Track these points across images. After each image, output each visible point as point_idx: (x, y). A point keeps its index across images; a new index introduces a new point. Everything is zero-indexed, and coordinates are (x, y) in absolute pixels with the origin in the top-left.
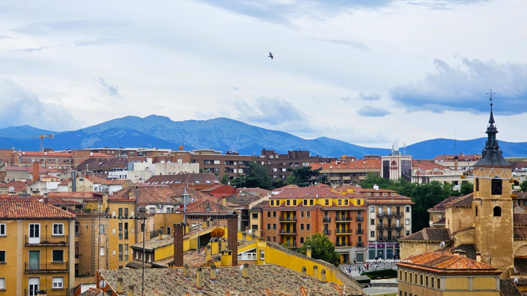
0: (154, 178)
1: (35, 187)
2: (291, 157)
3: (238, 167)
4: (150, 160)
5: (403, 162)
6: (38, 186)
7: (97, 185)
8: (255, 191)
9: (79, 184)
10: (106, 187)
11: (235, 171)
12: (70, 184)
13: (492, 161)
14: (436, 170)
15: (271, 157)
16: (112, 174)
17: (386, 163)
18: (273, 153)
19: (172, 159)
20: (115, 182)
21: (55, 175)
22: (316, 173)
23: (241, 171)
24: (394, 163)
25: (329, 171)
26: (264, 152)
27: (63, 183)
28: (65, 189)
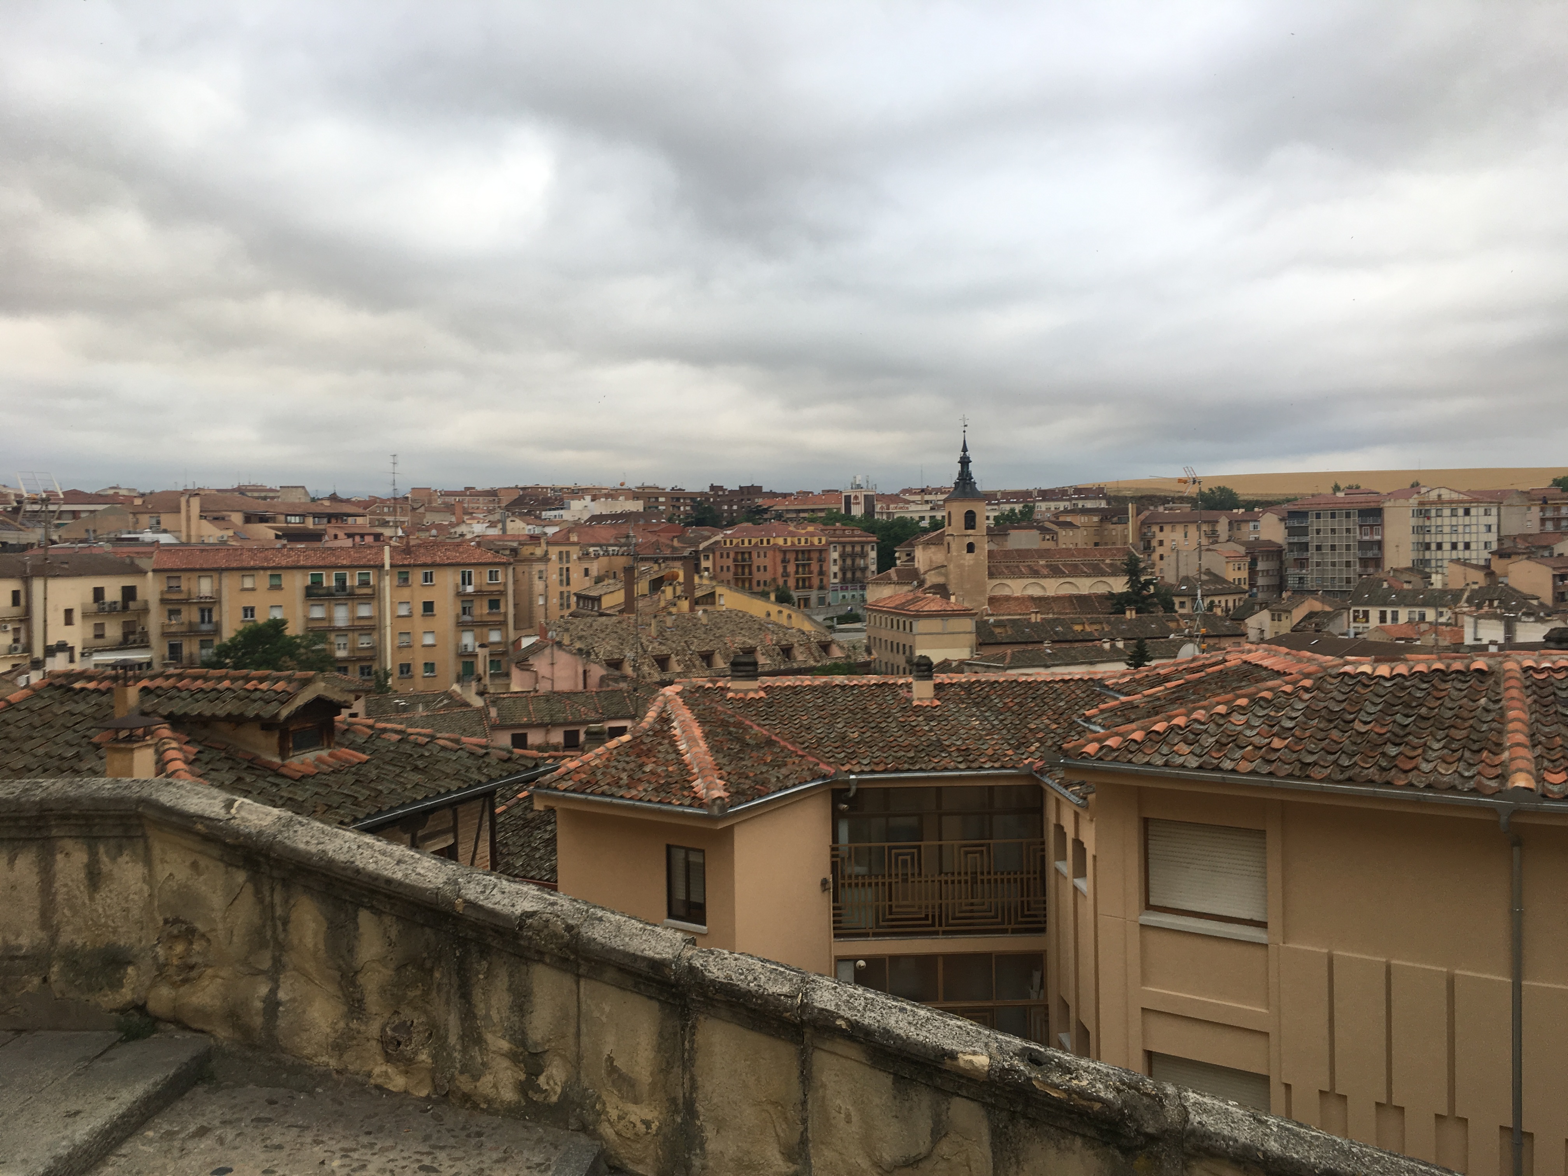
0: (593, 518)
1: (460, 530)
2: (742, 493)
3: (685, 505)
4: (588, 498)
5: (866, 497)
6: (463, 529)
7: (530, 527)
8: (705, 531)
9: (510, 526)
11: (682, 509)
12: (500, 526)
14: (901, 505)
15: (720, 493)
16: (548, 514)
17: (848, 498)
18: (721, 488)
20: (551, 523)
22: (766, 511)
23: (688, 508)
24: (856, 497)
25: (784, 508)
26: (712, 487)
27: (492, 525)
28: (495, 532)
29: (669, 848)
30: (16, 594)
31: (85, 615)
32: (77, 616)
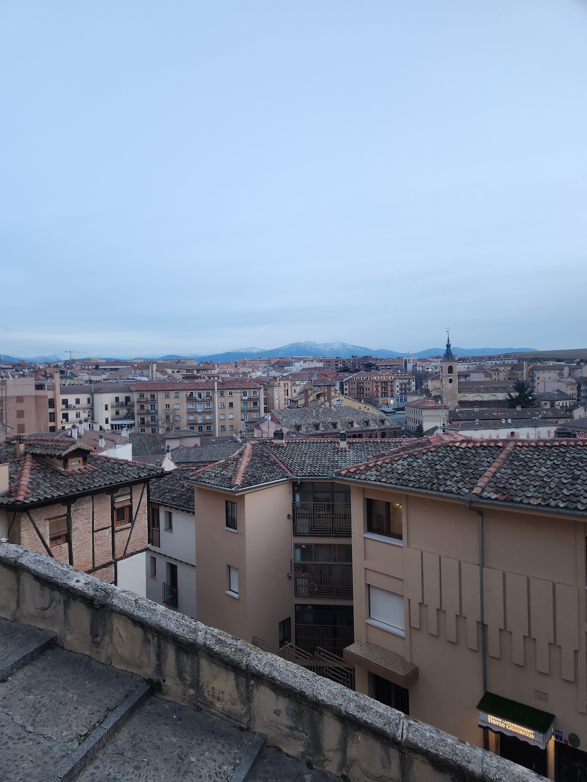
0: (303, 369)
1: (251, 374)
2: (364, 359)
3: (340, 364)
4: (302, 362)
5: (413, 360)
6: (253, 374)
7: (278, 373)
8: (346, 374)
9: (270, 373)
10: (282, 374)
11: (339, 365)
12: (267, 373)
13: (449, 359)
14: (428, 363)
15: (356, 359)
16: (286, 368)
17: (406, 360)
18: (356, 357)
19: (312, 361)
20: (287, 371)
21: (261, 369)
22: (374, 365)
23: (341, 365)
24: (409, 360)
25: (380, 364)
26: (353, 357)
27: (264, 373)
28: (265, 375)
29: (226, 501)
30: (89, 399)
31: (112, 407)
32: (109, 407)
